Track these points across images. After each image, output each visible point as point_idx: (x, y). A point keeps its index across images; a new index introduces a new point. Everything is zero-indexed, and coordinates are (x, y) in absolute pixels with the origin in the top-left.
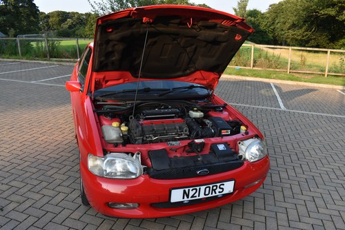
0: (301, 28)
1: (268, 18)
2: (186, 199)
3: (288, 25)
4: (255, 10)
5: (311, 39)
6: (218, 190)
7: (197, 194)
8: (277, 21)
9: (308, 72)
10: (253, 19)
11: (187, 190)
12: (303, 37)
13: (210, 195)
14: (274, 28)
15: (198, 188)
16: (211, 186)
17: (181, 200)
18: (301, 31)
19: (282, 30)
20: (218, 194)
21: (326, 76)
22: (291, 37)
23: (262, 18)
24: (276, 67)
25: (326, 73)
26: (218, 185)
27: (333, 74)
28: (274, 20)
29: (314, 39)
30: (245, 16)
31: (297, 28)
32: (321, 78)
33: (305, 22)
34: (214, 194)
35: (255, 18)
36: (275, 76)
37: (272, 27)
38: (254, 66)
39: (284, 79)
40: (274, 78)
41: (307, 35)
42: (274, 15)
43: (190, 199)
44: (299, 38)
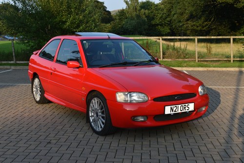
0: (200, 18)
1: (163, 10)
2: (172, 112)
3: (186, 16)
4: (148, 2)
5: (212, 29)
6: (187, 108)
7: (177, 110)
8: (173, 13)
9: (215, 59)
10: (147, 11)
11: (172, 106)
12: (203, 27)
13: (183, 111)
14: (171, 20)
15: (177, 106)
16: (183, 105)
17: (170, 113)
18: (200, 22)
19: (180, 21)
20: (187, 111)
21: (232, 61)
22: (190, 28)
23: (157, 10)
24: (185, 57)
25: (232, 59)
26: (186, 105)
27: (238, 59)
28: (169, 11)
29: (215, 29)
30: (138, 8)
31: (196, 19)
32: (228, 64)
33: (203, 11)
34: (185, 111)
35: (149, 10)
36: (185, 64)
37: (168, 19)
38: (163, 58)
39: (195, 67)
40: (185, 67)
41: (207, 25)
42: (169, 6)
43: (174, 112)
44: (199, 28)
